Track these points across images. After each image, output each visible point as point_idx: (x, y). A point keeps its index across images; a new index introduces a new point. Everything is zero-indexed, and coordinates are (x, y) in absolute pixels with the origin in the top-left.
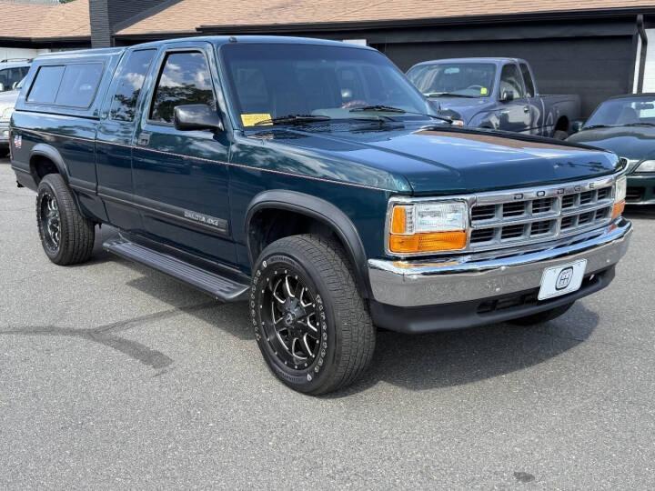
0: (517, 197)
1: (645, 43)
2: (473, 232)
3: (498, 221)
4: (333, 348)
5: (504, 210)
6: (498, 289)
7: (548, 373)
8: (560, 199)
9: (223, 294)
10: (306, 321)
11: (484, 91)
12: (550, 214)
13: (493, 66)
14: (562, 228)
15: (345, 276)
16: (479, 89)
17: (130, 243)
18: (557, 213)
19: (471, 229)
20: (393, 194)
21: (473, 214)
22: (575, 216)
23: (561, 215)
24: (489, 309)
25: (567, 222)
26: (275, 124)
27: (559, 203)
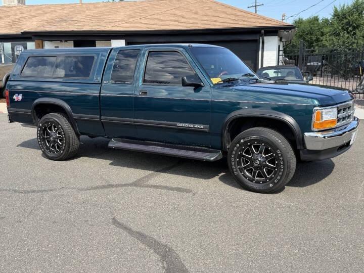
1: (263, 43)
3: (342, 115)
9: (207, 158)
19: (337, 118)
20: (315, 106)
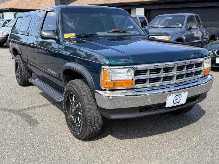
0: (156, 67)
2: (136, 80)
3: (147, 76)
4: (85, 123)
5: (150, 72)
6: (146, 103)
7: (176, 135)
8: (176, 67)
9: (57, 99)
10: (78, 112)
11: (180, 25)
12: (172, 73)
13: (185, 16)
14: (177, 79)
15: (90, 96)
16: (179, 25)
17: (38, 79)
18: (174, 73)
19: (135, 79)
20: (103, 65)
21: (136, 73)
22: (184, 74)
23: (176, 74)
24: (145, 110)
25: (179, 77)
26: (77, 37)
27: (175, 69)
